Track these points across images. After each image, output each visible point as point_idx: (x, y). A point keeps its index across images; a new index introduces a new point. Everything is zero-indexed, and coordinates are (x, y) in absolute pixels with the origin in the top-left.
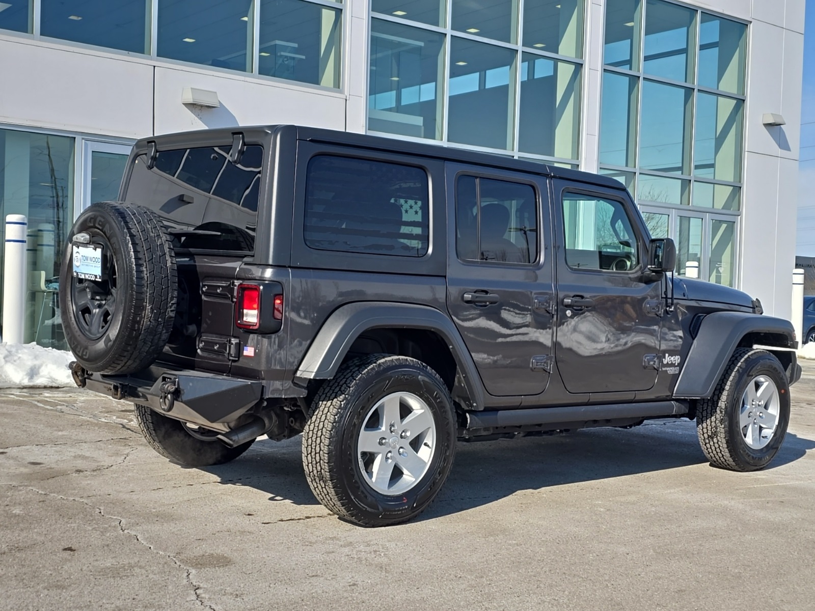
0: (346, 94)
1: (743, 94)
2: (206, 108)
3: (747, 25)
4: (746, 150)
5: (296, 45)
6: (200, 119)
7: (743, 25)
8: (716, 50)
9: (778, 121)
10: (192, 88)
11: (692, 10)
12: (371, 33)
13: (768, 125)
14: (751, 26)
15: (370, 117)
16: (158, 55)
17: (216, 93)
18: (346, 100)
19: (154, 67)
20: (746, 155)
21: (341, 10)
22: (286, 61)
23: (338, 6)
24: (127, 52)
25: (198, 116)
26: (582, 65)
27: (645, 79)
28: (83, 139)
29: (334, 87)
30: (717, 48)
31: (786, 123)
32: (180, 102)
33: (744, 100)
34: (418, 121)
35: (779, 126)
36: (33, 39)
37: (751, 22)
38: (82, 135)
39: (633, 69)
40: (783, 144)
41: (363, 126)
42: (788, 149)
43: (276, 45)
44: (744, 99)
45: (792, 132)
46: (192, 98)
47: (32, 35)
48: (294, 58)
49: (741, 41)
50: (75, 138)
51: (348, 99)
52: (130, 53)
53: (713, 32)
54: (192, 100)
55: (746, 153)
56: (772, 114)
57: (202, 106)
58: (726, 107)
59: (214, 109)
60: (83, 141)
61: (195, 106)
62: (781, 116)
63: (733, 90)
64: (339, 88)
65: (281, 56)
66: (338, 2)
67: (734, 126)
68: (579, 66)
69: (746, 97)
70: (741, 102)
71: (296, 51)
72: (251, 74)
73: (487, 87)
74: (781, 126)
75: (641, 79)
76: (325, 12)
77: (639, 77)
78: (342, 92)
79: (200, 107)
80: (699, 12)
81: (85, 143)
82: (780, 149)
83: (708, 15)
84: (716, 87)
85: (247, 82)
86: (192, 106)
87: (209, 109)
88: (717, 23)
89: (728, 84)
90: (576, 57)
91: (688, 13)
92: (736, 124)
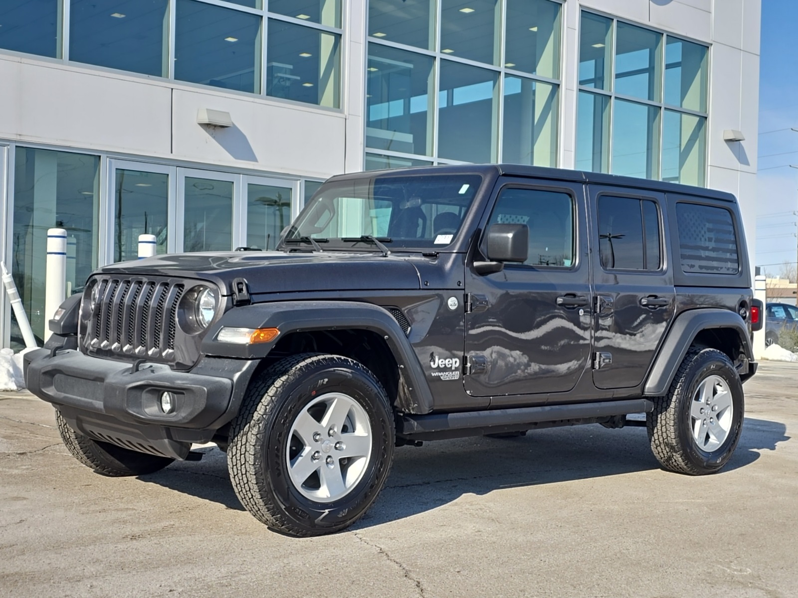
0: (345, 113)
1: (706, 112)
2: (220, 128)
3: (708, 47)
4: (709, 164)
5: (291, 67)
6: (214, 138)
7: (704, 48)
8: (678, 70)
9: (738, 138)
10: (207, 109)
11: (659, 34)
12: (368, 57)
13: (728, 141)
14: (712, 49)
15: (368, 135)
16: (175, 78)
17: (228, 113)
18: (346, 119)
19: (172, 89)
20: (709, 170)
21: (341, 35)
22: (282, 81)
23: (337, 31)
24: (147, 75)
25: (211, 135)
26: (559, 85)
27: (616, 98)
28: (107, 157)
29: (334, 106)
30: (680, 68)
31: (745, 138)
32: (195, 122)
33: (706, 118)
34: (408, 138)
35: (738, 142)
36: (62, 64)
37: (712, 44)
38: (106, 154)
39: (604, 88)
40: (742, 158)
41: (361, 144)
42: (747, 163)
43: (272, 66)
44: (706, 116)
45: (750, 147)
46: (207, 118)
47: (61, 60)
48: (289, 79)
49: (703, 61)
50: (100, 156)
51: (347, 118)
52: (150, 76)
53: (676, 52)
54: (208, 120)
55: (709, 167)
56: (732, 130)
57: (215, 126)
58: (690, 123)
59: (226, 128)
60: (108, 159)
61: (209, 126)
62: (740, 132)
63: (696, 108)
64: (339, 107)
65: (277, 77)
66: (338, 27)
67: (697, 142)
68: (556, 87)
69: (708, 115)
70: (703, 119)
71: (292, 72)
72: (259, 95)
73: (454, 104)
74: (741, 142)
75: (613, 98)
76: (324, 36)
77: (611, 97)
78: (342, 112)
79: (213, 127)
80: (665, 35)
81: (109, 161)
82: (739, 164)
83: (673, 38)
84: (680, 106)
85: (256, 102)
86: (206, 126)
87: (223, 129)
88: (680, 44)
89: (691, 102)
90: (554, 78)
91: (654, 36)
92: (699, 141)
